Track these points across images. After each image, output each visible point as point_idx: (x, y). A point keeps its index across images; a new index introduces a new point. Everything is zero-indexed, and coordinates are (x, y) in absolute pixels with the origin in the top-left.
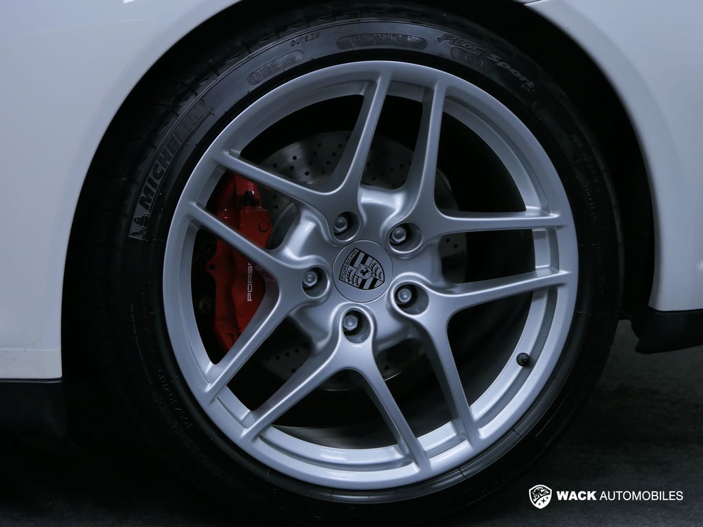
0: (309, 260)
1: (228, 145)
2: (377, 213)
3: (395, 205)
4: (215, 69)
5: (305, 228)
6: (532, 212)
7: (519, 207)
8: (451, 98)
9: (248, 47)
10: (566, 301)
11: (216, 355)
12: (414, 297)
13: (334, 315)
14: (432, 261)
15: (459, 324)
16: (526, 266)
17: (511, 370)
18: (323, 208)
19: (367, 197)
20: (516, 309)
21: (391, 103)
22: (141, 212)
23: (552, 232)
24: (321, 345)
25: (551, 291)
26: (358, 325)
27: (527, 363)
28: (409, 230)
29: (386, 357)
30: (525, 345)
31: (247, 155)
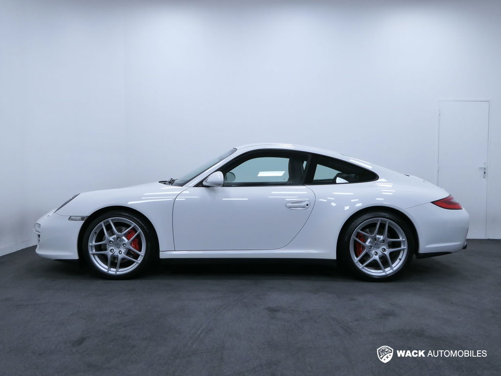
0: (370, 244)
1: (359, 229)
2: (379, 238)
3: (382, 237)
4: (356, 219)
5: (369, 240)
6: (401, 239)
7: (399, 238)
8: (389, 223)
9: (362, 216)
10: (406, 251)
11: (357, 257)
12: (384, 250)
13: (373, 252)
14: (387, 245)
15: (391, 254)
16: (400, 246)
17: (398, 260)
18: (371, 237)
19: (378, 236)
20: (398, 253)
21: (381, 224)
22: (347, 237)
23: (404, 241)
24: (371, 256)
25: (404, 250)
26: (376, 253)
27: (400, 259)
28: (383, 241)
29: (381, 258)
30: (400, 257)
31: (361, 230)
